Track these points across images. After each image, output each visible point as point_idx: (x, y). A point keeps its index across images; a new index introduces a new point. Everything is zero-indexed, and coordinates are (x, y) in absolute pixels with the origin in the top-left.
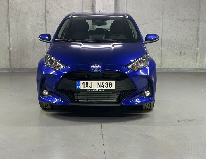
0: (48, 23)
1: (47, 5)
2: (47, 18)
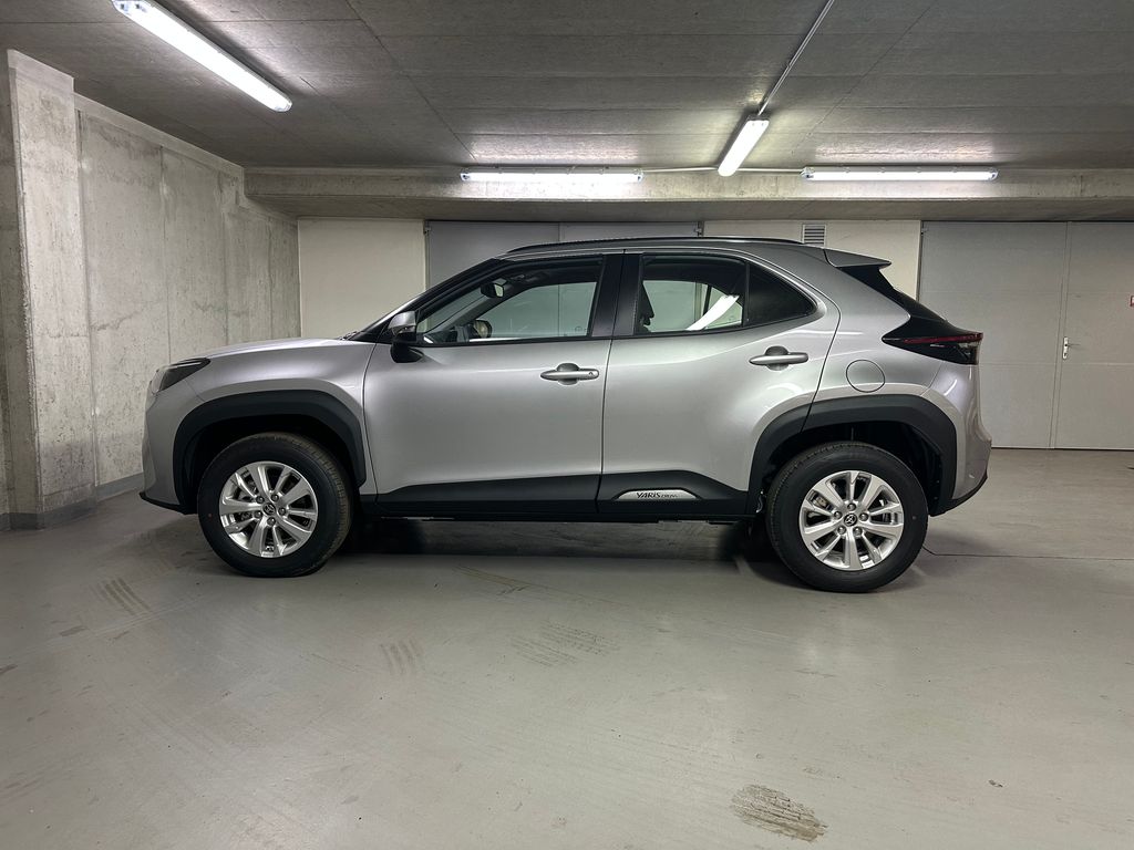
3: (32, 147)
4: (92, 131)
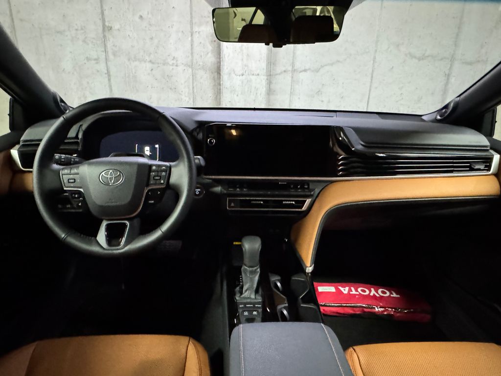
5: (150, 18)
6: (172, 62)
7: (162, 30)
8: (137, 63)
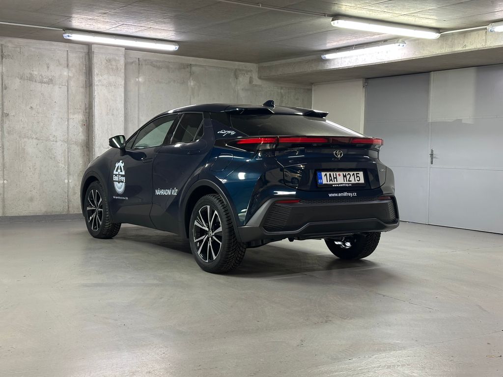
0: (6, 134)
1: (5, 104)
2: (6, 126)
3: (101, 78)
4: (146, 65)
5: (38, 109)
6: (53, 139)
7: (46, 116)
8: (25, 140)
